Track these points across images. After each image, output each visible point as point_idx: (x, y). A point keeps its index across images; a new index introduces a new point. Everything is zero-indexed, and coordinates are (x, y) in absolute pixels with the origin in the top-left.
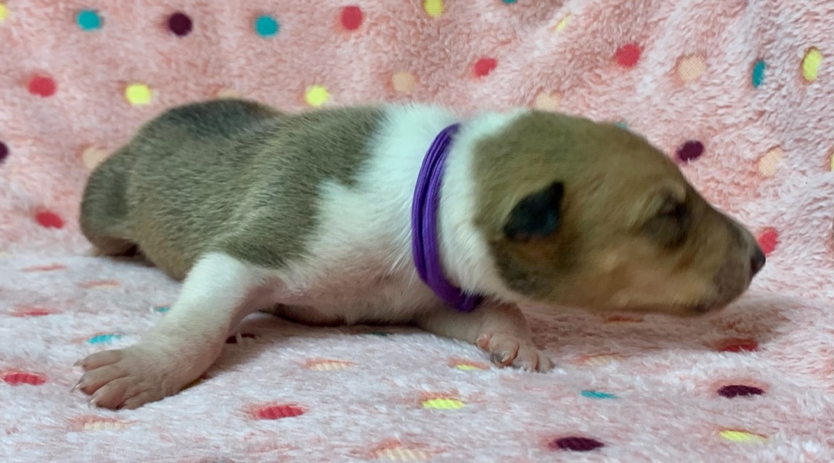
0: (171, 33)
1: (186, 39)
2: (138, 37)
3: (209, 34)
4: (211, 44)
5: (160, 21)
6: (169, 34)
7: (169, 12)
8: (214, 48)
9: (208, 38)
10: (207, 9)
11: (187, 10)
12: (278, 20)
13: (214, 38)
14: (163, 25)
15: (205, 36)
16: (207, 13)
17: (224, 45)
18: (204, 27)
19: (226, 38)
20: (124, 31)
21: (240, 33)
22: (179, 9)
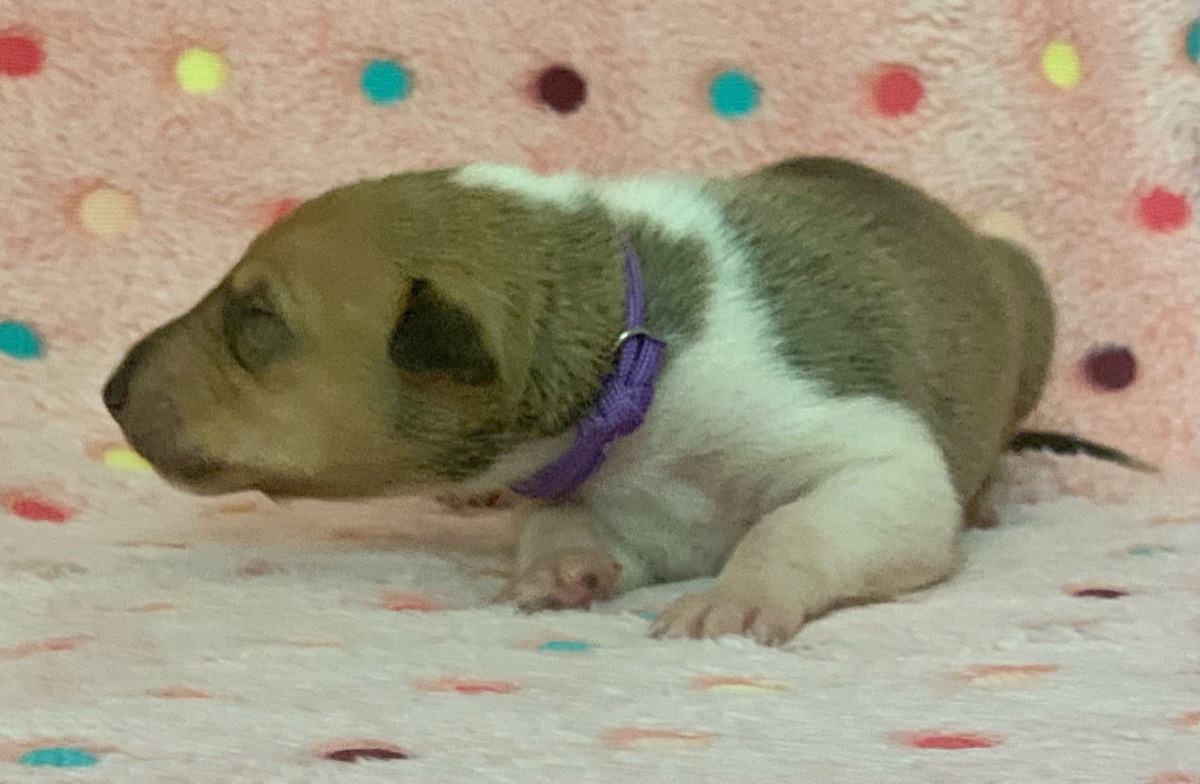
0: (547, 108)
1: (575, 118)
2: (482, 114)
3: (619, 109)
4: (625, 130)
5: (524, 81)
6: (544, 111)
7: (539, 66)
8: (630, 137)
9: (619, 118)
10: (616, 59)
11: (578, 62)
12: (758, 79)
13: (630, 118)
14: (528, 88)
15: (611, 112)
16: (613, 67)
17: (647, 131)
18: (611, 96)
19: (652, 119)
20: (454, 101)
21: (681, 110)
22: (559, 59)
